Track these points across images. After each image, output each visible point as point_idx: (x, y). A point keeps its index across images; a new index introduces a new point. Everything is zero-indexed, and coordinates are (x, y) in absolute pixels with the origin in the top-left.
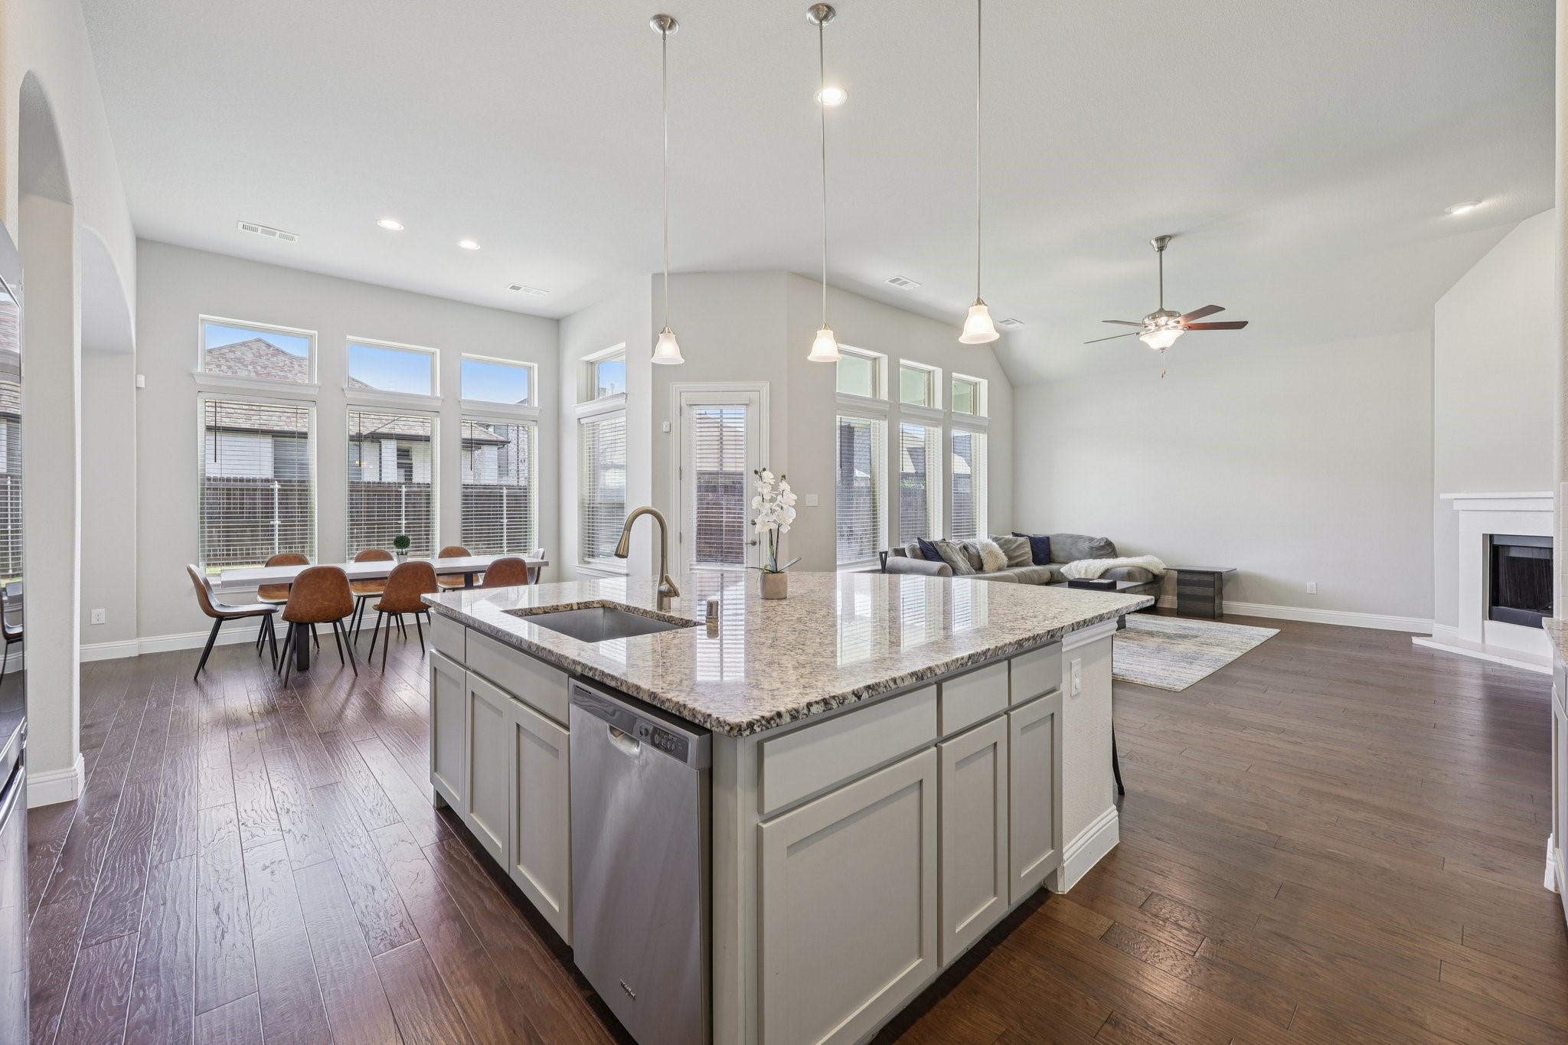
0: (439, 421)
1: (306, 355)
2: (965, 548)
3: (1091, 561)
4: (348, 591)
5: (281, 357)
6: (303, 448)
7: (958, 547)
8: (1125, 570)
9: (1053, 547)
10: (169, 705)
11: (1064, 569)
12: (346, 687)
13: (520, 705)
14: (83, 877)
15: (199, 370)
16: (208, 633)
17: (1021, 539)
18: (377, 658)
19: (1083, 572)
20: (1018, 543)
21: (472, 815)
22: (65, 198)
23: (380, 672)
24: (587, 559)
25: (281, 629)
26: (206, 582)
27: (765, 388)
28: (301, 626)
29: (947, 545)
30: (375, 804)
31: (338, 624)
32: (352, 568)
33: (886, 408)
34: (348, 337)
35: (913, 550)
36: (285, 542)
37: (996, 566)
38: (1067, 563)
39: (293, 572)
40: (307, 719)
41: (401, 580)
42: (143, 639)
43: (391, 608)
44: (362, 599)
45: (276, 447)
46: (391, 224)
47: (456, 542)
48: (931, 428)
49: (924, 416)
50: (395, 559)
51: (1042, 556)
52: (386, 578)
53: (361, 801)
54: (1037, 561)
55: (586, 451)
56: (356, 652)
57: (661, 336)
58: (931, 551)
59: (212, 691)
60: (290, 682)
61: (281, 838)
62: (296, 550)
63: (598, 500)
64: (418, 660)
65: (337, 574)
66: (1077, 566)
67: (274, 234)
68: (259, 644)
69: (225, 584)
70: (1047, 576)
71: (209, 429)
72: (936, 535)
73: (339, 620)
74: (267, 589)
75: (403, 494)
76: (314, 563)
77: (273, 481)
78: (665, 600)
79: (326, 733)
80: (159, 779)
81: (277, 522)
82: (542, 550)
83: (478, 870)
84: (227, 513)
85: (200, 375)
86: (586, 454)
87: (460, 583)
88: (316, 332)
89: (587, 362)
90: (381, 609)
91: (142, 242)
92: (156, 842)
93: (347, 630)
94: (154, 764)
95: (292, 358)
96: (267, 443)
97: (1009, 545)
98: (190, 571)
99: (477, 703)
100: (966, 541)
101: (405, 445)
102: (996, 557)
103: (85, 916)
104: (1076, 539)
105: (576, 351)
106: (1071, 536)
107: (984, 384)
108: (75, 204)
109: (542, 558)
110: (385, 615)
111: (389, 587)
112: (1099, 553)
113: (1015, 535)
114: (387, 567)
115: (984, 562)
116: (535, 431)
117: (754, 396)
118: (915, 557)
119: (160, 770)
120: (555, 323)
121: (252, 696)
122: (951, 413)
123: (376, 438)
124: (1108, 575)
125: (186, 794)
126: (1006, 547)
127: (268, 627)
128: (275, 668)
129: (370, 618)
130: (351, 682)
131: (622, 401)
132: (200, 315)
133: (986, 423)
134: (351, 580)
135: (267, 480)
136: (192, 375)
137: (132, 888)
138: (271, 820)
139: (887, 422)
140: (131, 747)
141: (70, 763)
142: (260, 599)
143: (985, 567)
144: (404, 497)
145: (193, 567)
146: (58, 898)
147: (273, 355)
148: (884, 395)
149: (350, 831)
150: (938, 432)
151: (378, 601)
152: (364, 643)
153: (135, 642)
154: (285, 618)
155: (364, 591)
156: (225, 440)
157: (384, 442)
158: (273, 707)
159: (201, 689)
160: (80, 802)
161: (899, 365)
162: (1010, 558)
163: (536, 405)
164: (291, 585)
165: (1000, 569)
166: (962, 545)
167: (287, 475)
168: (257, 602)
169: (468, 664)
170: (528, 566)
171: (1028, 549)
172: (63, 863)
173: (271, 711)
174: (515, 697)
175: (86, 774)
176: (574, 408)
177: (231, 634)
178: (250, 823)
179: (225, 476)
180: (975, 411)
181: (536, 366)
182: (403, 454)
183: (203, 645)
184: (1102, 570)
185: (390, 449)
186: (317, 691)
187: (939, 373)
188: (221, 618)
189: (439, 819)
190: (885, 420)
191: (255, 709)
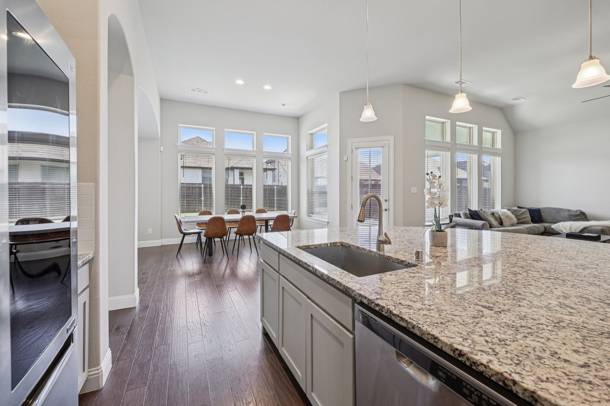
0: (255, 160)
1: (211, 141)
2: (493, 214)
3: (572, 223)
4: (226, 226)
5: (204, 142)
6: (210, 173)
7: (489, 213)
8: (600, 228)
9: (543, 214)
10: (168, 267)
11: (554, 226)
12: (225, 264)
13: (312, 304)
14: (132, 348)
15: (179, 144)
16: (181, 239)
17: (524, 210)
18: (235, 252)
19: (568, 228)
20: (522, 212)
21: (283, 348)
22: (132, 74)
23: (236, 259)
24: (310, 215)
25: (204, 239)
26: (180, 221)
27: (391, 139)
28: (210, 239)
29: (485, 212)
30: (238, 326)
31: (222, 239)
32: (227, 217)
33: (450, 146)
34: (225, 129)
35: (465, 215)
36: (205, 205)
37: (511, 223)
38: (556, 223)
39: (207, 218)
40: (212, 278)
41: (244, 222)
42: (163, 240)
43: (240, 233)
44: (230, 228)
45: (203, 172)
46: (240, 82)
47: (261, 207)
48: (471, 155)
49: (468, 149)
50: (241, 213)
51: (537, 218)
52: (239, 221)
53: (232, 324)
54: (534, 221)
55: (310, 170)
56: (228, 249)
57: (365, 107)
58: (476, 215)
59: (181, 261)
60: (206, 260)
61: (202, 340)
62: (208, 210)
63: (314, 190)
64: (249, 254)
65: (221, 219)
66: (563, 225)
67: (201, 92)
68: (197, 243)
69: (186, 222)
70: (542, 230)
71: (182, 167)
72: (475, 207)
73: (222, 237)
74: (199, 224)
75: (242, 188)
76: (214, 215)
77: (202, 184)
78: (382, 245)
79: (218, 286)
80: (162, 301)
81: (203, 198)
82: (294, 211)
83: (286, 379)
84: (187, 195)
85: (179, 146)
86: (310, 172)
87: (263, 223)
88: (215, 128)
89: (310, 134)
90: (237, 233)
91: (162, 100)
92: (158, 334)
93: (225, 239)
94: (161, 293)
95: (207, 142)
96: (200, 172)
97: (516, 213)
98: (175, 217)
99: (285, 292)
100: (493, 210)
101: (242, 171)
102: (511, 219)
103: (130, 371)
104: (559, 210)
105: (306, 130)
106: (555, 209)
107: (499, 132)
108: (135, 76)
109: (294, 214)
110: (238, 236)
111: (239, 225)
112: (576, 218)
113: (519, 207)
114: (239, 217)
115: (504, 221)
116: (290, 163)
117: (387, 142)
118: (467, 217)
119: (162, 296)
120: (297, 119)
121: (194, 266)
122: (482, 147)
123: (233, 169)
124: (586, 230)
125: (170, 309)
126: (515, 213)
127: (199, 238)
128: (201, 254)
129: (233, 236)
130: (226, 262)
131: (326, 149)
132: (179, 125)
133: (500, 152)
134: (226, 222)
135: (200, 184)
136: (176, 146)
137: (147, 358)
138: (199, 329)
139: (450, 152)
140: (155, 284)
141: (134, 293)
142: (197, 227)
143: (504, 223)
144: (242, 189)
145: (176, 215)
146: (122, 358)
147: (202, 142)
148: (448, 139)
149: (229, 341)
150: (475, 157)
151: (235, 230)
152: (231, 245)
153: (160, 241)
154: (205, 236)
155: (230, 225)
156: (186, 170)
157: (235, 170)
158: (201, 271)
159: (178, 260)
160: (137, 308)
161: (456, 125)
162: (518, 220)
163: (290, 152)
164: (206, 223)
165: (512, 225)
166: (491, 212)
167: (206, 182)
168: (196, 229)
169: (280, 272)
170: (290, 218)
171: (528, 215)
172: (127, 339)
173: (200, 273)
174: (309, 298)
175: (140, 295)
176: (305, 153)
177: (189, 240)
178: (191, 329)
179: (186, 183)
180: (493, 145)
181: (290, 137)
182: (241, 174)
183: (180, 243)
184: (582, 227)
185: (237, 172)
186: (215, 266)
187: (475, 128)
188: (185, 234)
189: (264, 340)
190: (449, 151)
191: (195, 271)
